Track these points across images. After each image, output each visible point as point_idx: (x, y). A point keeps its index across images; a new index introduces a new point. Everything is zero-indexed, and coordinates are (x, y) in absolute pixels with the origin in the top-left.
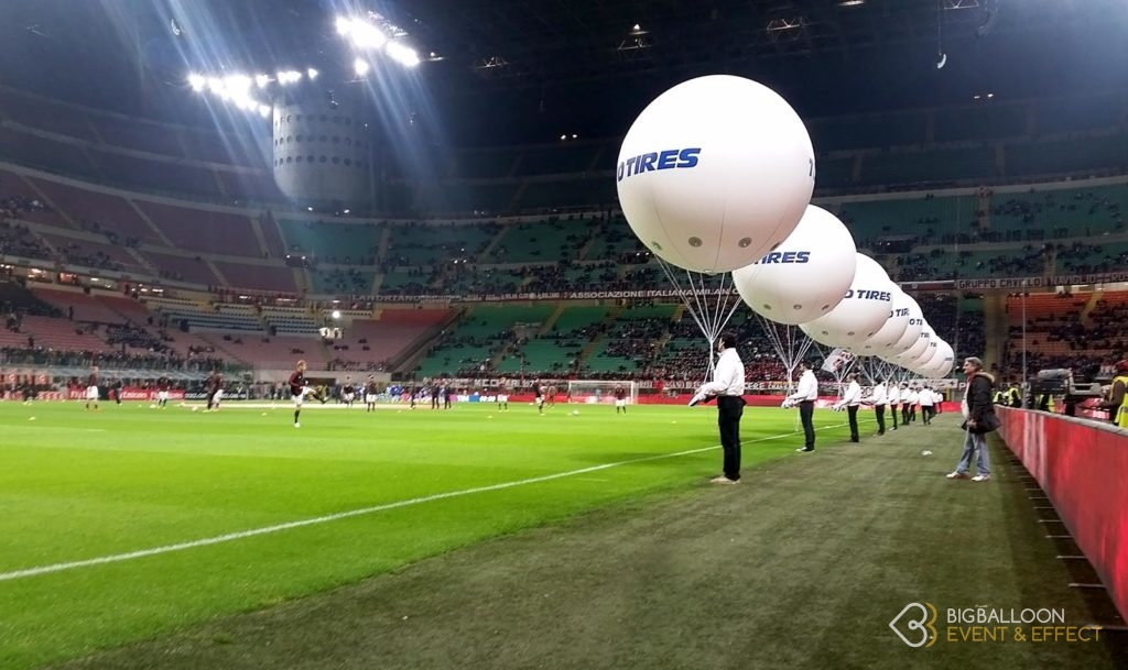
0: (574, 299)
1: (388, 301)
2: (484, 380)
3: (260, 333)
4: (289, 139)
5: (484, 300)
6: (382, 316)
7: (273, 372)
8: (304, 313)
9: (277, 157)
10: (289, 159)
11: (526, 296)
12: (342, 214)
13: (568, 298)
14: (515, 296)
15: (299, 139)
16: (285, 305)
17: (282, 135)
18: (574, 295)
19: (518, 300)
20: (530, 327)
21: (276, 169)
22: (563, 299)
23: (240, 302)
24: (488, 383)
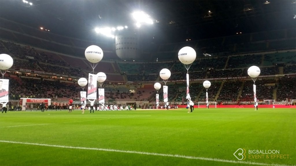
0: (195, 81)
1: (146, 83)
2: (174, 102)
3: (115, 92)
4: (120, 43)
5: (171, 82)
6: (144, 87)
7: (120, 101)
8: (125, 86)
9: (117, 48)
10: (120, 49)
11: (182, 80)
12: (133, 62)
13: (193, 81)
14: (179, 81)
15: (122, 43)
16: (120, 84)
17: (118, 43)
18: (195, 80)
19: (180, 82)
20: (183, 88)
21: (116, 51)
22: (192, 81)
23: (110, 84)
24: (175, 103)
